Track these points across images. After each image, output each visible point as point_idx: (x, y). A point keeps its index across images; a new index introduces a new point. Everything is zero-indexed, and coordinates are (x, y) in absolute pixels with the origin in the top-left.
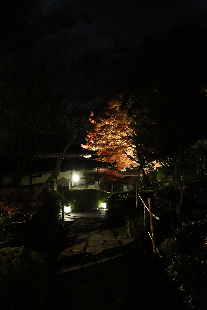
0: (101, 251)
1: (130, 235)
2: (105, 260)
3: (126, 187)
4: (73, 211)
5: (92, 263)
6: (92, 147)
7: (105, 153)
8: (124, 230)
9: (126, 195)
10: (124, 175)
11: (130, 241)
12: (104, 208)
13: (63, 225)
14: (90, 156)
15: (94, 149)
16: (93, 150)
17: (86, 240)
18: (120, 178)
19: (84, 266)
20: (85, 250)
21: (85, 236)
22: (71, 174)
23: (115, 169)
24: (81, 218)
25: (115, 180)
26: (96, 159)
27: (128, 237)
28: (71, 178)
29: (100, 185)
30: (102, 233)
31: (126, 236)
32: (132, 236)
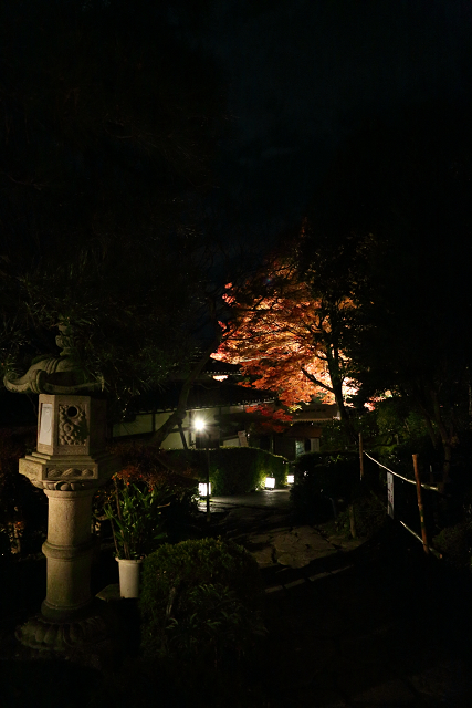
0: (307, 563)
1: (353, 534)
2: (322, 575)
3: (302, 444)
4: (215, 494)
5: (300, 581)
6: (233, 356)
7: (257, 369)
8: (338, 525)
9: (335, 457)
10: (298, 417)
11: (356, 544)
12: (269, 489)
13: (208, 520)
14: (226, 377)
15: (236, 361)
16: (234, 363)
17: (267, 544)
18: (287, 424)
19: (287, 586)
20: (275, 561)
21: (263, 538)
22: (190, 416)
23: (278, 403)
24: (237, 506)
25: (278, 429)
26: (240, 383)
27: (350, 537)
28: (190, 425)
29: (249, 440)
30: (294, 532)
31: (346, 535)
32: (357, 535)
